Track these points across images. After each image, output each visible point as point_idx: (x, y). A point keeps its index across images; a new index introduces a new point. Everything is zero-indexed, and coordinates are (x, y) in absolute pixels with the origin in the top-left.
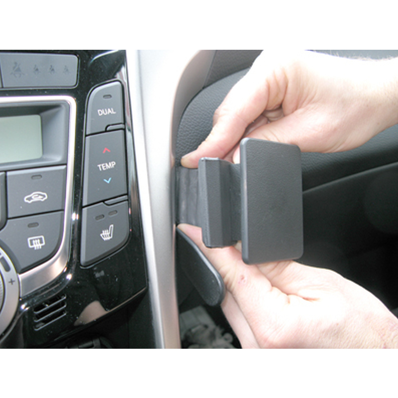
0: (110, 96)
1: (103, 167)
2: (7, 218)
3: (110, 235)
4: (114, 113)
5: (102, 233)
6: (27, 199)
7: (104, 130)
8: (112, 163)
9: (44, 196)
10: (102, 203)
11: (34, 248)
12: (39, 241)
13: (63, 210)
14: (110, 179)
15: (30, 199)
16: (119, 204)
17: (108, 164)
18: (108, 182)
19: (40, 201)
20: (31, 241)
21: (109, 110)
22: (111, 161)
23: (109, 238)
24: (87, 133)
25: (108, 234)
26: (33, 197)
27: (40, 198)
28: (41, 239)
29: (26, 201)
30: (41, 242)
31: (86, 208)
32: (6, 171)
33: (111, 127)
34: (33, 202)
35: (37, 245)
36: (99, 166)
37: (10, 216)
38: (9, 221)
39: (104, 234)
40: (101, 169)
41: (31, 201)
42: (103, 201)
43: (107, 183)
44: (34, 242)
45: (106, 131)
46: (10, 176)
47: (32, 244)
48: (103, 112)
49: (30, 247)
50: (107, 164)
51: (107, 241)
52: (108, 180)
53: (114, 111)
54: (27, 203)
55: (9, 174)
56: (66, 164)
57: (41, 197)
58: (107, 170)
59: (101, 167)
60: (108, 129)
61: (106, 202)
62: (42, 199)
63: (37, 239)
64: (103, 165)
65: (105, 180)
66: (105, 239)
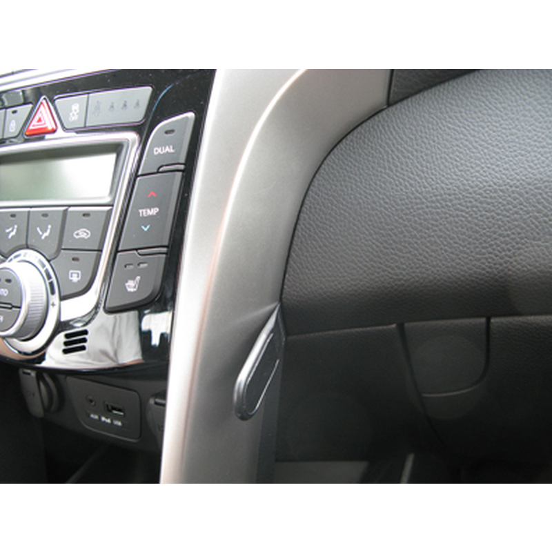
0: (173, 131)
1: (144, 213)
3: (135, 287)
4: (173, 151)
5: (127, 282)
7: (156, 171)
8: (155, 209)
9: (88, 234)
10: (135, 252)
11: (72, 280)
13: (101, 251)
14: (148, 227)
15: (77, 234)
16: (151, 256)
17: (150, 210)
18: (146, 229)
19: (85, 238)
21: (167, 147)
22: (154, 207)
23: (133, 290)
25: (133, 285)
26: (80, 233)
27: (84, 236)
28: (78, 274)
29: (75, 236)
30: (78, 277)
31: (121, 253)
32: (68, 206)
33: (164, 167)
34: (80, 238)
35: (75, 279)
36: (141, 211)
37: (63, 247)
38: (61, 251)
39: (129, 284)
40: (141, 215)
42: (136, 250)
43: (143, 230)
45: (158, 172)
46: (70, 211)
47: (72, 276)
48: (159, 150)
49: (70, 278)
50: (148, 211)
51: (130, 293)
52: (146, 227)
53: (173, 149)
54: (75, 238)
56: (113, 206)
57: (85, 234)
58: (148, 216)
59: (142, 212)
60: (161, 170)
61: (139, 251)
62: (86, 236)
63: (76, 273)
64: (145, 210)
65: (143, 227)
66: (129, 290)
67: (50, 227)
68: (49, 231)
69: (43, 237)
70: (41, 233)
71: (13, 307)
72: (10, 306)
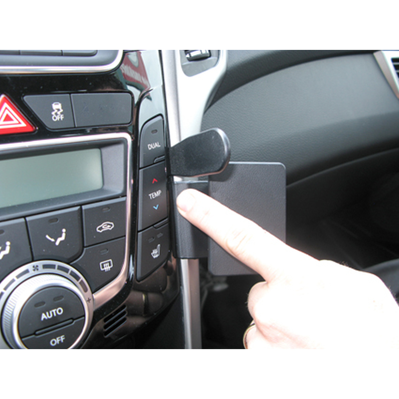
0: (156, 131)
1: (153, 196)
2: (84, 247)
3: (158, 253)
4: (159, 146)
5: (152, 252)
6: (99, 229)
7: (152, 163)
8: (159, 191)
9: (112, 225)
10: (152, 227)
11: (104, 270)
12: (108, 264)
13: (125, 236)
14: (157, 206)
15: (100, 229)
16: (163, 226)
18: (156, 208)
19: (109, 230)
20: (103, 264)
21: (156, 144)
23: (157, 256)
24: (140, 167)
26: (103, 227)
27: (108, 228)
29: (98, 231)
30: (110, 265)
31: (141, 233)
32: (81, 205)
33: (157, 159)
34: (103, 232)
35: (107, 268)
36: (150, 195)
37: (85, 245)
38: (85, 249)
39: (153, 253)
40: (151, 198)
41: (102, 230)
42: (153, 225)
43: (155, 209)
44: (104, 265)
45: (154, 163)
46: (85, 210)
47: (103, 268)
48: (151, 146)
49: (102, 270)
50: (155, 193)
51: (156, 258)
52: (156, 207)
53: (159, 144)
54: (99, 233)
55: (84, 207)
56: (126, 196)
57: (109, 226)
58: (156, 198)
60: (155, 161)
61: (155, 226)
62: (110, 228)
63: (106, 263)
64: (152, 194)
65: (154, 207)
66: (154, 257)
67: (64, 230)
68: (64, 235)
69: (57, 243)
70: (53, 240)
71: (74, 319)
72: (71, 321)
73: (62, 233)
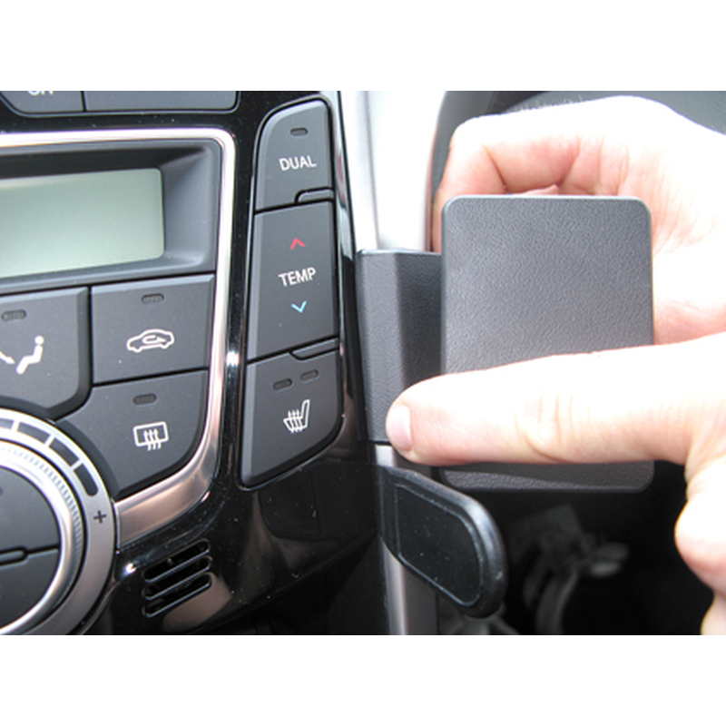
0: (305, 131)
1: (290, 279)
2: (92, 385)
3: (303, 421)
4: (315, 165)
5: (286, 416)
6: (132, 345)
7: (292, 201)
8: (309, 270)
9: (168, 338)
10: (287, 354)
11: (146, 447)
12: (156, 432)
13: (207, 368)
14: (304, 304)
15: (138, 344)
16: (321, 356)
17: (301, 273)
18: (301, 310)
19: (160, 348)
20: (140, 432)
21: (302, 158)
22: (306, 268)
23: (301, 428)
24: (258, 207)
25: (300, 418)
26: (144, 341)
27: (158, 343)
28: (160, 429)
29: (130, 348)
30: (161, 436)
31: (254, 365)
32: (89, 286)
33: (307, 194)
34: (144, 351)
35: (153, 442)
36: (282, 276)
37: (97, 379)
38: (94, 389)
39: (290, 419)
40: (285, 284)
41: (142, 348)
42: (290, 350)
43: (297, 312)
44: (146, 434)
45: (296, 204)
46: (98, 295)
47: (142, 439)
48: (290, 163)
49: (138, 444)
50: (297, 273)
51: (297, 434)
52: (300, 306)
53: (313, 162)
54: (132, 352)
55: (95, 290)
56: (214, 272)
57: (160, 340)
58: (298, 284)
59: (287, 278)
60: (301, 198)
61: (295, 352)
62: (164, 344)
63: (152, 429)
64: (289, 274)
65: (294, 306)
66: (292, 430)
67: (39, 340)
68: (38, 351)
69: (21, 369)
70: (10, 360)
71: (27, 552)
72: (19, 553)
73: (34, 345)
